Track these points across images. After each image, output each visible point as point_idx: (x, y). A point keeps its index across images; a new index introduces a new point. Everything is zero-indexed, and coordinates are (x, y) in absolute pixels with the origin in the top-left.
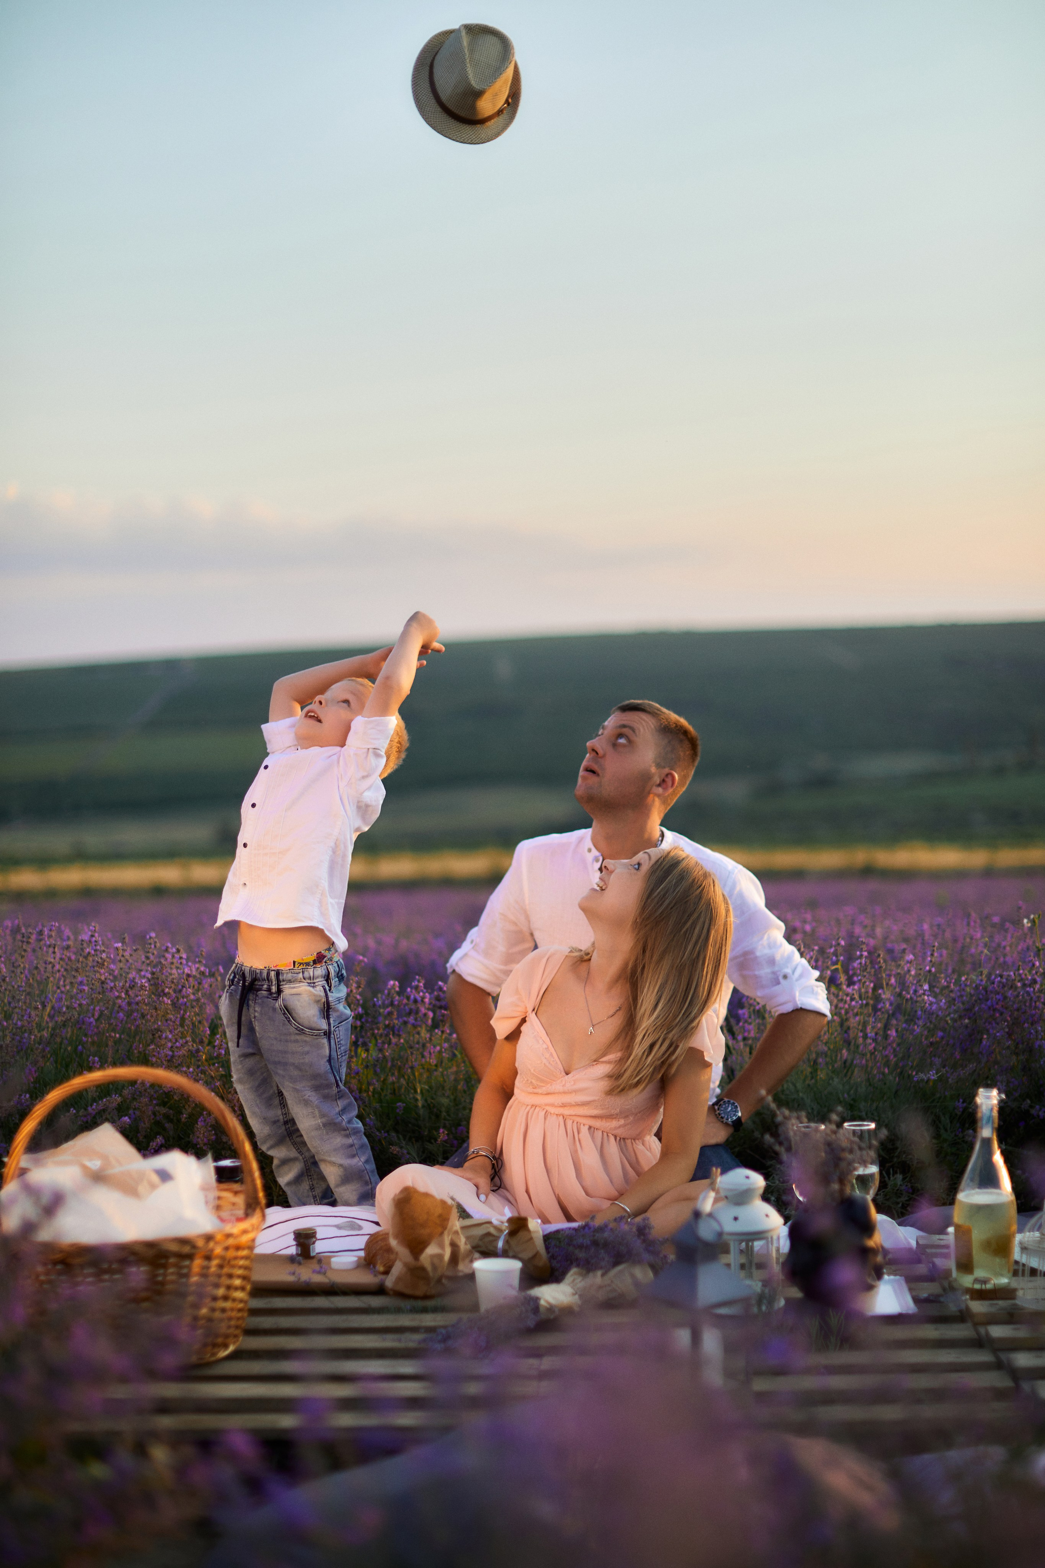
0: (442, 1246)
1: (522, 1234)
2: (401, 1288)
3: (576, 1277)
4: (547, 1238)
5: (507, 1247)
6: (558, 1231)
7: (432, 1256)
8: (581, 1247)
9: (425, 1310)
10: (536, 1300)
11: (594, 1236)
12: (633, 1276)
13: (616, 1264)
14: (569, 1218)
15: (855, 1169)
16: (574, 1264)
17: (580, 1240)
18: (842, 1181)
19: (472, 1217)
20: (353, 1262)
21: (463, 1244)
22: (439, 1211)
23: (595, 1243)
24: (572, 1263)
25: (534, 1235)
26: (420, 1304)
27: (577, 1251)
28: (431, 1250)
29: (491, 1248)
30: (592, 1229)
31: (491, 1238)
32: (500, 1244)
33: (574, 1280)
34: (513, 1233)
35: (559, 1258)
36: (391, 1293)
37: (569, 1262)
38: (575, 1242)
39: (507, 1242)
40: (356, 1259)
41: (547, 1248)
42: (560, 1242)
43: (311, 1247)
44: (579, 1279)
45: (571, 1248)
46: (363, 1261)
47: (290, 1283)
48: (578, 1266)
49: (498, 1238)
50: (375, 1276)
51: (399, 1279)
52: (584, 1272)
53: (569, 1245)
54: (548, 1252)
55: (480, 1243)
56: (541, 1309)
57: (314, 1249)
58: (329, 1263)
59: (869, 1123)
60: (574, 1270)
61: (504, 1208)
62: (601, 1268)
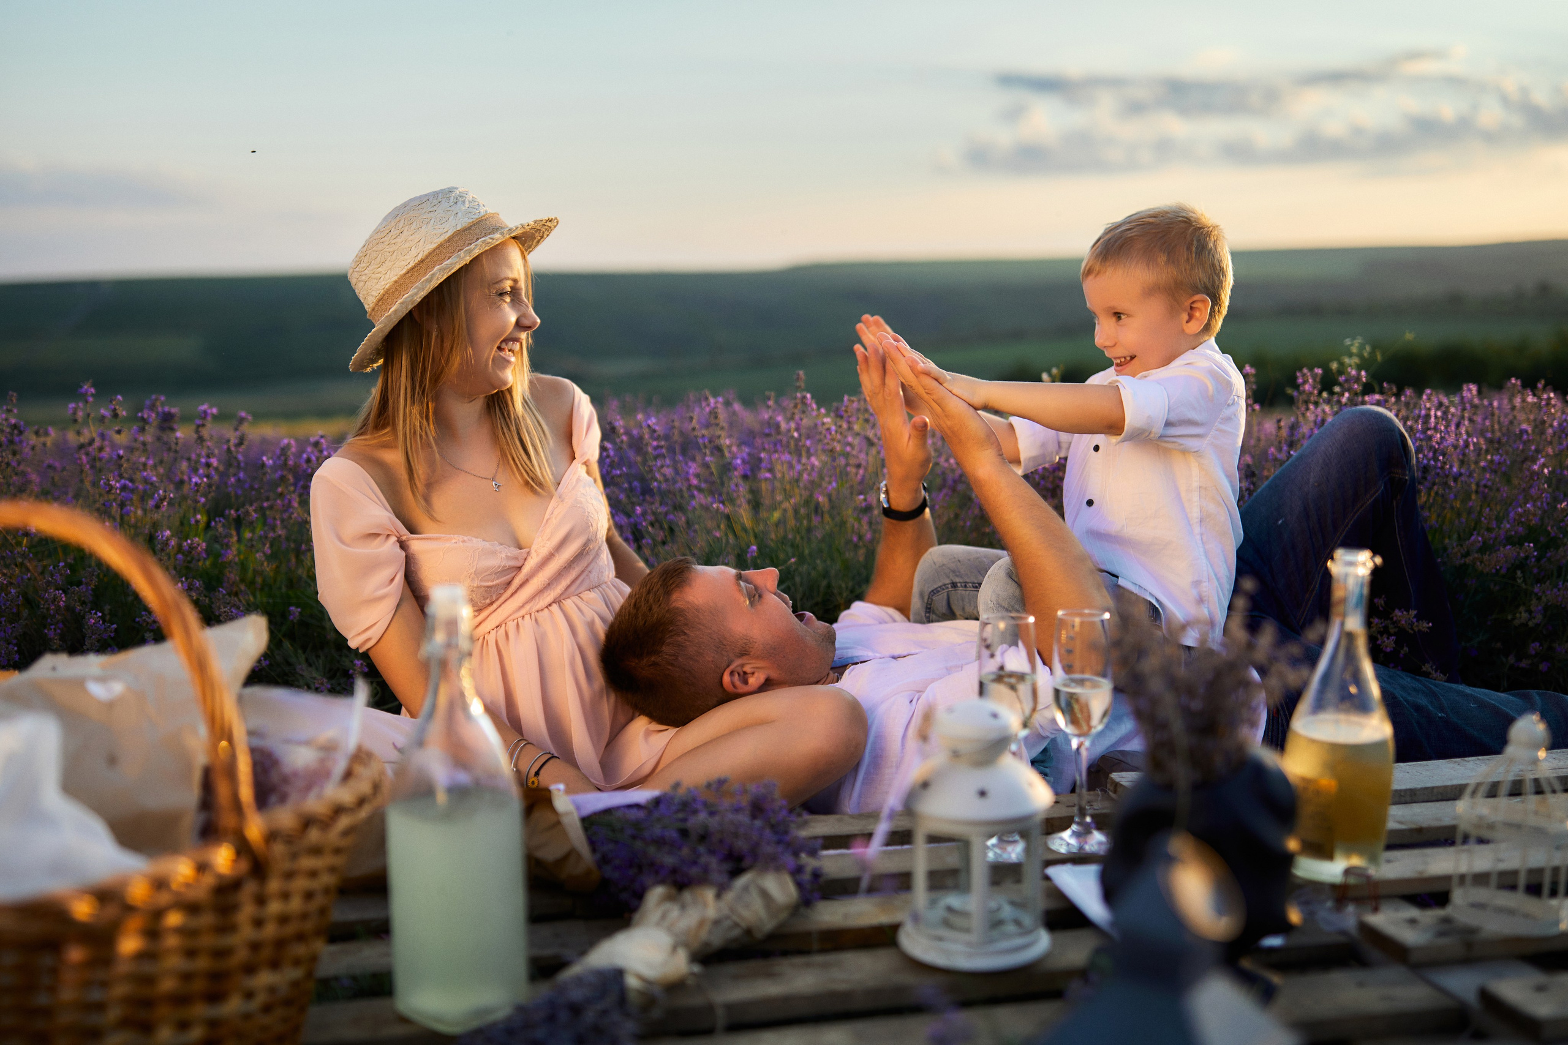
1: (539, 815)
3: (668, 905)
4: (587, 824)
6: (606, 811)
8: (660, 842)
10: (618, 974)
11: (680, 820)
12: (765, 894)
13: (736, 872)
17: (657, 830)
23: (685, 834)
25: (565, 820)
27: (653, 852)
33: (664, 917)
35: (617, 862)
38: (647, 834)
41: (592, 843)
42: (615, 830)
44: (674, 912)
45: (638, 844)
48: (660, 881)
53: (636, 837)
54: (594, 850)
56: (632, 997)
60: (657, 893)
62: (708, 883)
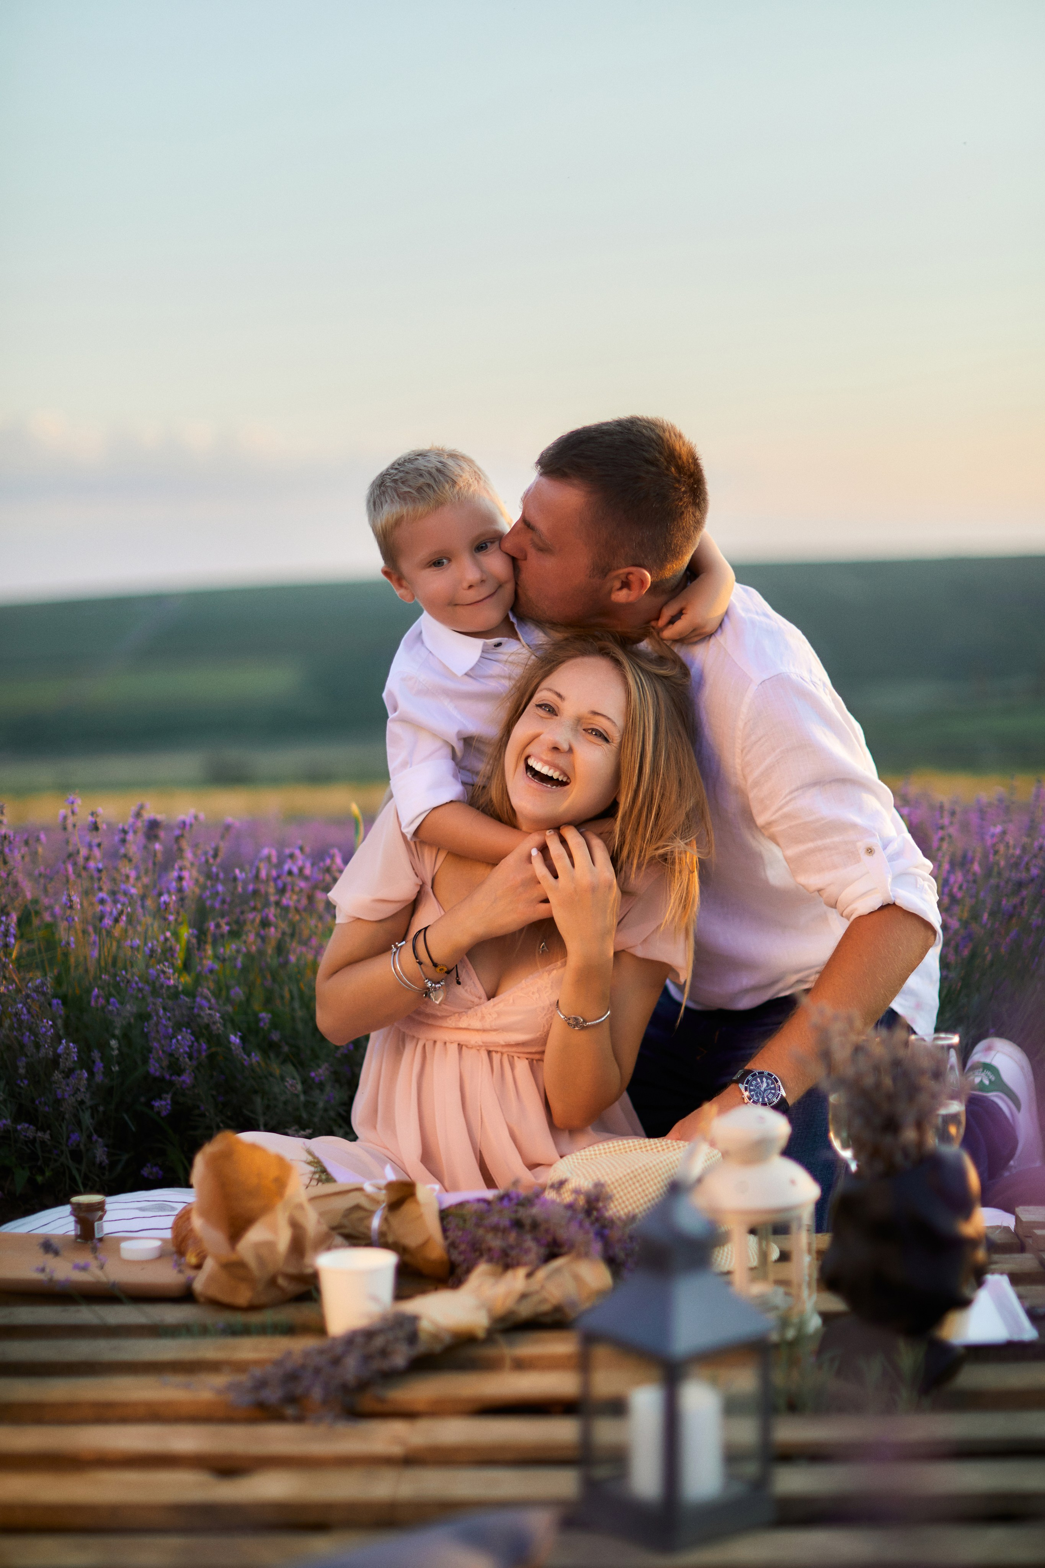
0: (274, 1229)
1: (407, 1208)
2: (214, 1292)
4: (444, 1215)
5: (385, 1228)
6: (461, 1205)
7: (258, 1246)
8: (495, 1229)
9: (245, 1331)
10: (417, 1318)
11: (516, 1212)
12: (577, 1278)
13: (551, 1256)
14: (490, 1182)
15: (941, 1105)
16: (485, 1257)
17: (495, 1220)
18: (920, 1126)
19: (335, 1181)
20: (156, 1248)
21: (312, 1222)
22: (274, 1173)
23: (518, 1224)
24: (481, 1255)
25: (425, 1210)
26: (239, 1318)
27: (489, 1237)
28: (255, 1235)
29: (362, 1229)
30: (515, 1201)
31: (361, 1214)
32: (376, 1222)
33: (480, 1284)
34: (395, 1206)
35: (462, 1247)
36: (202, 1299)
37: (477, 1254)
38: (486, 1222)
39: (385, 1220)
40: (158, 1243)
41: (444, 1230)
42: (465, 1221)
43: (96, 1223)
45: (481, 1232)
46: (171, 1248)
47: (39, 1282)
48: (490, 1260)
49: (371, 1213)
50: (180, 1271)
51: (211, 1279)
52: (500, 1269)
53: (478, 1225)
54: (446, 1237)
55: (346, 1222)
56: (420, 1337)
57: (101, 1228)
58: (118, 1250)
59: (949, 1036)
60: (482, 1268)
61: (383, 1168)
62: (525, 1264)
